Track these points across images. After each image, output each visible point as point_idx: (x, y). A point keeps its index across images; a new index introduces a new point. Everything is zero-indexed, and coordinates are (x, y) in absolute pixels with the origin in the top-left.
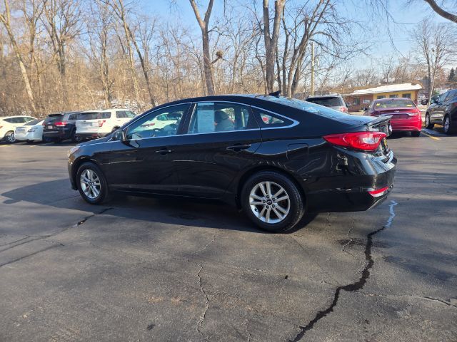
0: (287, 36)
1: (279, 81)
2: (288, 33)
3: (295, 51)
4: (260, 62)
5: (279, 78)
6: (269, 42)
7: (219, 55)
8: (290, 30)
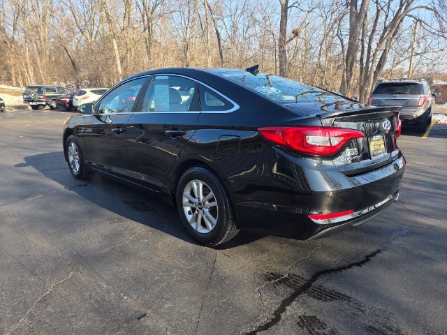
0: (378, 11)
1: (362, 64)
2: (380, 8)
3: (386, 29)
4: (342, 41)
5: (361, 60)
6: (354, 18)
7: (296, 33)
8: (383, 4)
